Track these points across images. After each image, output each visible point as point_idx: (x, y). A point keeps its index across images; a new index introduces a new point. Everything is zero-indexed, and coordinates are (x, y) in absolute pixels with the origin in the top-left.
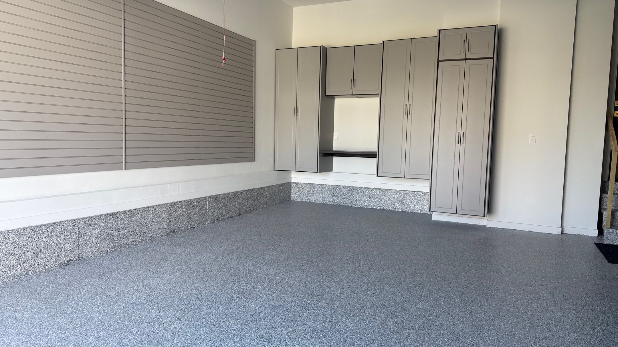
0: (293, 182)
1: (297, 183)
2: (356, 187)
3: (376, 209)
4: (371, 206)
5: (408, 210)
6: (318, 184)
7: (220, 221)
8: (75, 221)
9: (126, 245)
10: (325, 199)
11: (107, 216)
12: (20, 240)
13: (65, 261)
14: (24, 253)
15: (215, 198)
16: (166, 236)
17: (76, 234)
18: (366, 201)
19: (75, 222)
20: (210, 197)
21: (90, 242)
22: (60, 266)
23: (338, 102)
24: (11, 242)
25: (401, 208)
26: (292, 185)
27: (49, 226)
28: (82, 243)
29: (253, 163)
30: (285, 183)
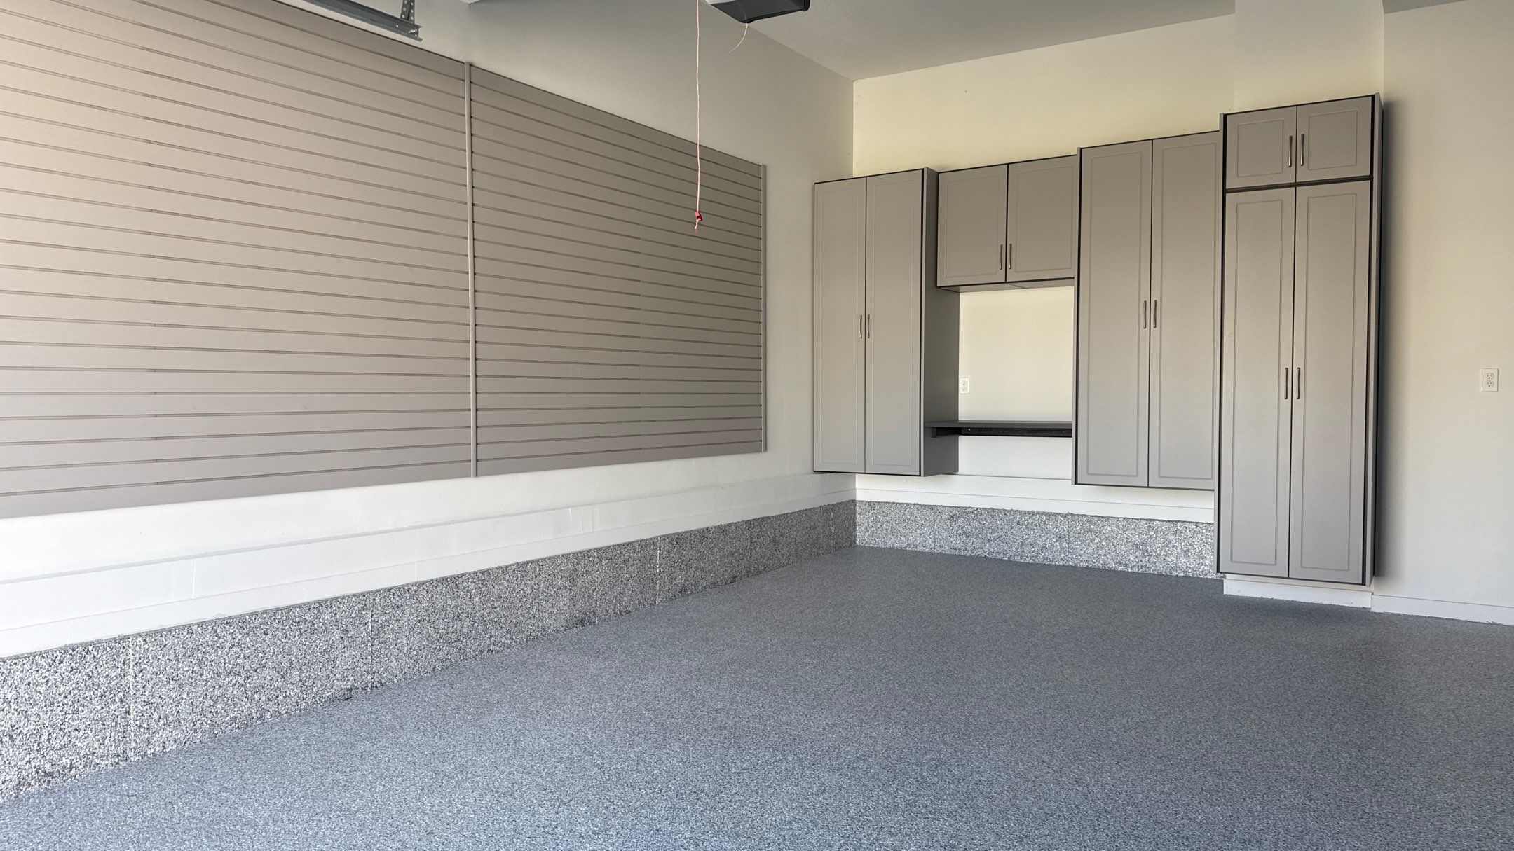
0: (861, 502)
1: (869, 503)
2: (1020, 512)
3: (1075, 567)
4: (1062, 559)
5: (1159, 569)
6: (922, 506)
7: (688, 595)
8: (364, 596)
9: (477, 653)
10: (942, 542)
11: (434, 584)
12: (248, 640)
13: (341, 690)
14: (256, 671)
15: (676, 540)
16: (565, 630)
17: (366, 627)
18: (1047, 546)
19: (364, 600)
20: (665, 537)
21: (396, 645)
22: (332, 700)
23: (968, 302)
24: (228, 645)
25: (1142, 566)
26: (858, 508)
27: (309, 609)
28: (378, 647)
29: (763, 455)
30: (841, 503)
